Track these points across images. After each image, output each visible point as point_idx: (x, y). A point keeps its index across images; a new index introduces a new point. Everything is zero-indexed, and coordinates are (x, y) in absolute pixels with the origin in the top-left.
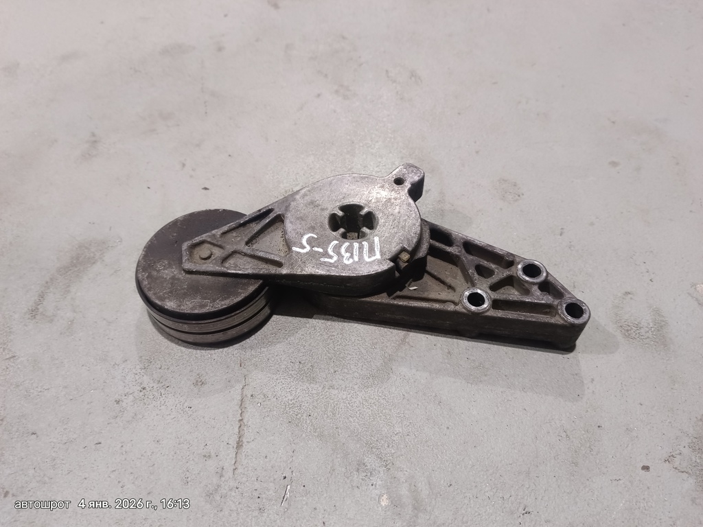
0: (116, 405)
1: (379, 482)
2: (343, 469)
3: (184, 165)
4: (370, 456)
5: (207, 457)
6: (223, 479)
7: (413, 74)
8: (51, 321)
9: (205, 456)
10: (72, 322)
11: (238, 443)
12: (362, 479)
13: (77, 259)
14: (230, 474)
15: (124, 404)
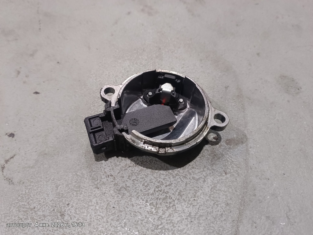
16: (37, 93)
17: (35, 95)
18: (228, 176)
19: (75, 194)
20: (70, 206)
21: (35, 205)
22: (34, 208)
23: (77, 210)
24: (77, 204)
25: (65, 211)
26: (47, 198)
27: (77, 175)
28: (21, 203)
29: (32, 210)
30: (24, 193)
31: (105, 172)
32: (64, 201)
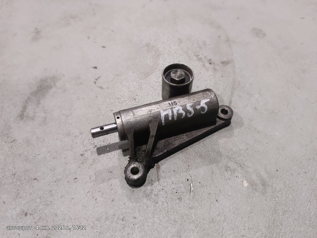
0: (81, 157)
1: (240, 175)
2: (218, 171)
3: (89, 38)
4: (230, 163)
8: (33, 119)
10: (45, 118)
12: (230, 175)
13: (41, 87)
15: (86, 156)
16: (104, 47)
17: (103, 48)
18: (224, 78)
19: (139, 90)
20: (138, 96)
21: (119, 96)
22: (119, 98)
23: (143, 97)
24: (142, 94)
25: (136, 98)
26: (124, 93)
27: (139, 83)
28: (111, 97)
29: (117, 99)
30: (111, 92)
31: (154, 81)
32: (134, 94)
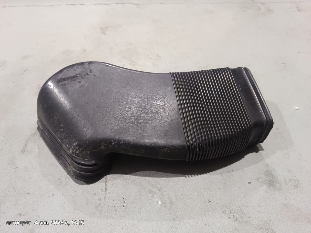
5: (95, 195)
6: (101, 202)
7: (158, 56)
9: (94, 195)
11: (105, 189)
14: (104, 199)
